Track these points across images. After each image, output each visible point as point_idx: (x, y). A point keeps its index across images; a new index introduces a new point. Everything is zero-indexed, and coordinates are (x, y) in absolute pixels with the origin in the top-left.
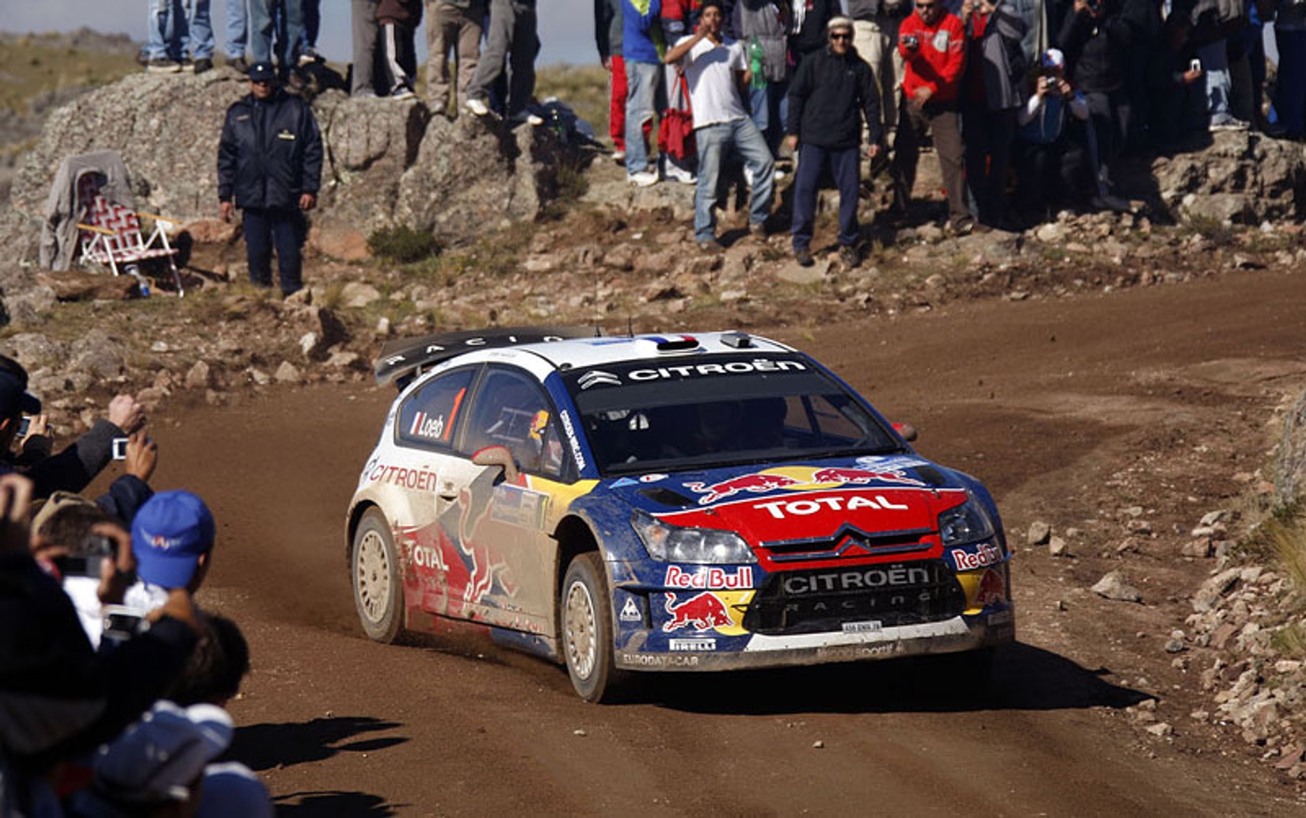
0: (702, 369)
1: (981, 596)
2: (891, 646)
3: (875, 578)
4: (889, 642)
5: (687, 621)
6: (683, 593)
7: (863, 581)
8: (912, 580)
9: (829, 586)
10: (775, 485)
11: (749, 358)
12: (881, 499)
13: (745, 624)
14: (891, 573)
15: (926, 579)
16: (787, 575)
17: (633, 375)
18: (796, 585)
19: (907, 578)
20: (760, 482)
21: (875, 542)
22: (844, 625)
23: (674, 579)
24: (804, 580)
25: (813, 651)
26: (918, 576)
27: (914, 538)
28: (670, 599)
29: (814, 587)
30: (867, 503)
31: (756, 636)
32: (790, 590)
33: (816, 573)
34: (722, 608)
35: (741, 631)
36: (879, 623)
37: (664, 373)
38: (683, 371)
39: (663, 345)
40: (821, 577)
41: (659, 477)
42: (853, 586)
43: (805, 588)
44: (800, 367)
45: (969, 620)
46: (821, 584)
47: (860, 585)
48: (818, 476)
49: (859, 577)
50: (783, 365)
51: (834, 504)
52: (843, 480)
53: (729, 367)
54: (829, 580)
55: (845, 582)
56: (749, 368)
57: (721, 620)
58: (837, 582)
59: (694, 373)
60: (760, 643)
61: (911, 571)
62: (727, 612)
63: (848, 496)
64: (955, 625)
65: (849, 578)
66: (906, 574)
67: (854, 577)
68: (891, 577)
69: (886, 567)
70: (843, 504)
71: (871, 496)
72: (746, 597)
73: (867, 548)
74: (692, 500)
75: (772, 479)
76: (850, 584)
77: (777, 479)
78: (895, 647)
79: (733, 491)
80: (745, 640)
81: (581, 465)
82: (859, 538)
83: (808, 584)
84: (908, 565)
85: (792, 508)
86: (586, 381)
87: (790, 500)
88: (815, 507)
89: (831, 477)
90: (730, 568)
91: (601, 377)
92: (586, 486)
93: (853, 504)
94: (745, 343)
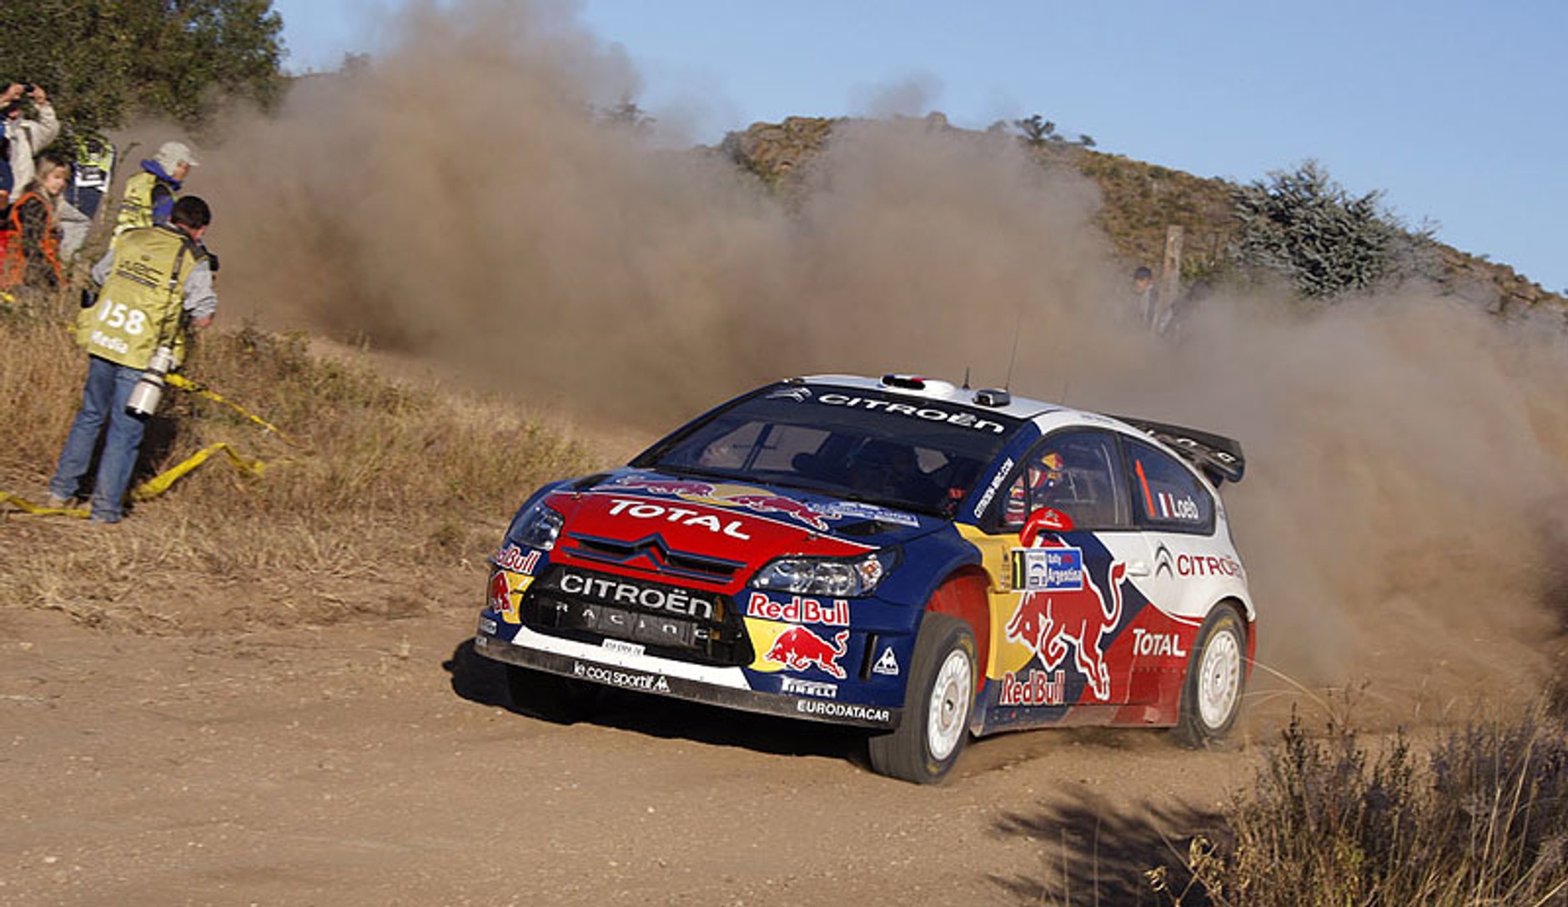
2: (651, 679)
3: (652, 598)
4: (651, 674)
7: (637, 598)
8: (692, 612)
9: (602, 594)
14: (671, 596)
19: (687, 606)
22: (606, 641)
24: (580, 580)
31: (524, 629)
32: (564, 588)
34: (506, 591)
36: (642, 648)
40: (597, 581)
43: (578, 589)
45: (750, 675)
47: (633, 600)
49: (636, 591)
54: (605, 585)
58: (611, 591)
60: (527, 638)
61: (694, 602)
65: (625, 590)
66: (688, 604)
67: (630, 591)
76: (623, 598)
78: (656, 681)
83: (583, 585)
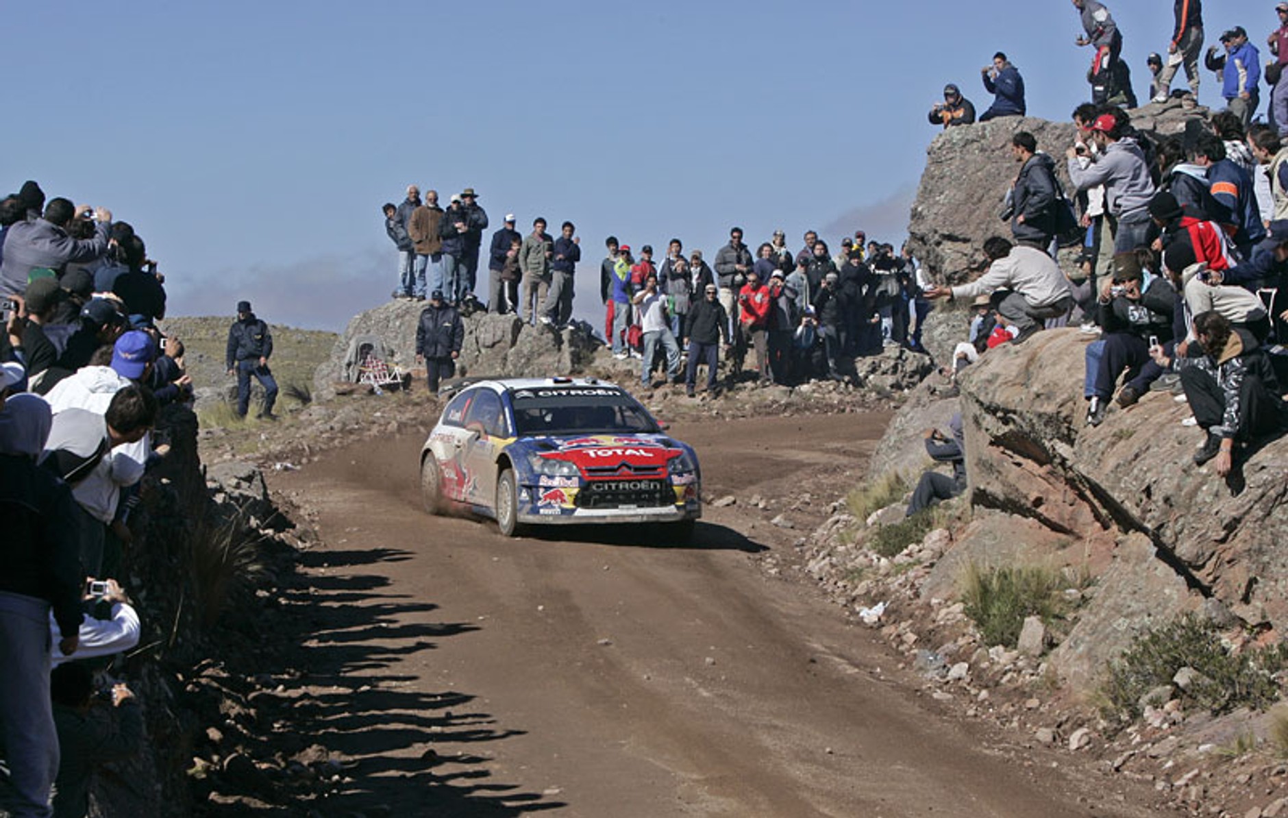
0: (573, 393)
1: (684, 497)
5: (548, 501)
6: (547, 488)
10: (594, 443)
11: (595, 389)
12: (642, 452)
13: (575, 503)
15: (658, 487)
16: (594, 482)
17: (541, 393)
18: (598, 487)
20: (587, 441)
21: (636, 469)
23: (544, 481)
25: (604, 517)
26: (655, 486)
27: (655, 469)
28: (541, 490)
29: (606, 487)
30: (634, 452)
33: (608, 482)
35: (572, 506)
37: (555, 393)
38: (564, 393)
39: (556, 381)
41: (543, 437)
42: (624, 489)
44: (618, 394)
46: (610, 487)
48: (615, 440)
50: (611, 393)
51: (619, 452)
52: (626, 442)
53: (585, 392)
55: (621, 486)
56: (594, 393)
57: (563, 501)
59: (569, 394)
62: (566, 497)
63: (626, 449)
64: (671, 509)
68: (643, 486)
69: (640, 481)
70: (623, 453)
71: (637, 450)
72: (575, 491)
73: (632, 472)
74: (556, 447)
75: (593, 440)
77: (597, 441)
79: (575, 444)
80: (573, 511)
81: (510, 430)
82: (629, 467)
84: (651, 481)
85: (600, 453)
86: (518, 395)
87: (599, 449)
88: (610, 453)
89: (620, 440)
90: (569, 478)
91: (526, 394)
92: (512, 440)
93: (628, 452)
94: (594, 382)
